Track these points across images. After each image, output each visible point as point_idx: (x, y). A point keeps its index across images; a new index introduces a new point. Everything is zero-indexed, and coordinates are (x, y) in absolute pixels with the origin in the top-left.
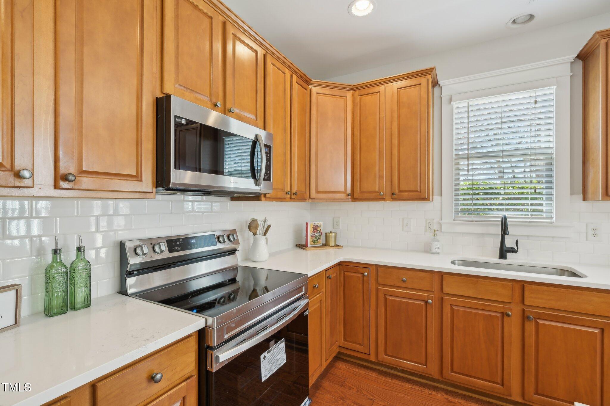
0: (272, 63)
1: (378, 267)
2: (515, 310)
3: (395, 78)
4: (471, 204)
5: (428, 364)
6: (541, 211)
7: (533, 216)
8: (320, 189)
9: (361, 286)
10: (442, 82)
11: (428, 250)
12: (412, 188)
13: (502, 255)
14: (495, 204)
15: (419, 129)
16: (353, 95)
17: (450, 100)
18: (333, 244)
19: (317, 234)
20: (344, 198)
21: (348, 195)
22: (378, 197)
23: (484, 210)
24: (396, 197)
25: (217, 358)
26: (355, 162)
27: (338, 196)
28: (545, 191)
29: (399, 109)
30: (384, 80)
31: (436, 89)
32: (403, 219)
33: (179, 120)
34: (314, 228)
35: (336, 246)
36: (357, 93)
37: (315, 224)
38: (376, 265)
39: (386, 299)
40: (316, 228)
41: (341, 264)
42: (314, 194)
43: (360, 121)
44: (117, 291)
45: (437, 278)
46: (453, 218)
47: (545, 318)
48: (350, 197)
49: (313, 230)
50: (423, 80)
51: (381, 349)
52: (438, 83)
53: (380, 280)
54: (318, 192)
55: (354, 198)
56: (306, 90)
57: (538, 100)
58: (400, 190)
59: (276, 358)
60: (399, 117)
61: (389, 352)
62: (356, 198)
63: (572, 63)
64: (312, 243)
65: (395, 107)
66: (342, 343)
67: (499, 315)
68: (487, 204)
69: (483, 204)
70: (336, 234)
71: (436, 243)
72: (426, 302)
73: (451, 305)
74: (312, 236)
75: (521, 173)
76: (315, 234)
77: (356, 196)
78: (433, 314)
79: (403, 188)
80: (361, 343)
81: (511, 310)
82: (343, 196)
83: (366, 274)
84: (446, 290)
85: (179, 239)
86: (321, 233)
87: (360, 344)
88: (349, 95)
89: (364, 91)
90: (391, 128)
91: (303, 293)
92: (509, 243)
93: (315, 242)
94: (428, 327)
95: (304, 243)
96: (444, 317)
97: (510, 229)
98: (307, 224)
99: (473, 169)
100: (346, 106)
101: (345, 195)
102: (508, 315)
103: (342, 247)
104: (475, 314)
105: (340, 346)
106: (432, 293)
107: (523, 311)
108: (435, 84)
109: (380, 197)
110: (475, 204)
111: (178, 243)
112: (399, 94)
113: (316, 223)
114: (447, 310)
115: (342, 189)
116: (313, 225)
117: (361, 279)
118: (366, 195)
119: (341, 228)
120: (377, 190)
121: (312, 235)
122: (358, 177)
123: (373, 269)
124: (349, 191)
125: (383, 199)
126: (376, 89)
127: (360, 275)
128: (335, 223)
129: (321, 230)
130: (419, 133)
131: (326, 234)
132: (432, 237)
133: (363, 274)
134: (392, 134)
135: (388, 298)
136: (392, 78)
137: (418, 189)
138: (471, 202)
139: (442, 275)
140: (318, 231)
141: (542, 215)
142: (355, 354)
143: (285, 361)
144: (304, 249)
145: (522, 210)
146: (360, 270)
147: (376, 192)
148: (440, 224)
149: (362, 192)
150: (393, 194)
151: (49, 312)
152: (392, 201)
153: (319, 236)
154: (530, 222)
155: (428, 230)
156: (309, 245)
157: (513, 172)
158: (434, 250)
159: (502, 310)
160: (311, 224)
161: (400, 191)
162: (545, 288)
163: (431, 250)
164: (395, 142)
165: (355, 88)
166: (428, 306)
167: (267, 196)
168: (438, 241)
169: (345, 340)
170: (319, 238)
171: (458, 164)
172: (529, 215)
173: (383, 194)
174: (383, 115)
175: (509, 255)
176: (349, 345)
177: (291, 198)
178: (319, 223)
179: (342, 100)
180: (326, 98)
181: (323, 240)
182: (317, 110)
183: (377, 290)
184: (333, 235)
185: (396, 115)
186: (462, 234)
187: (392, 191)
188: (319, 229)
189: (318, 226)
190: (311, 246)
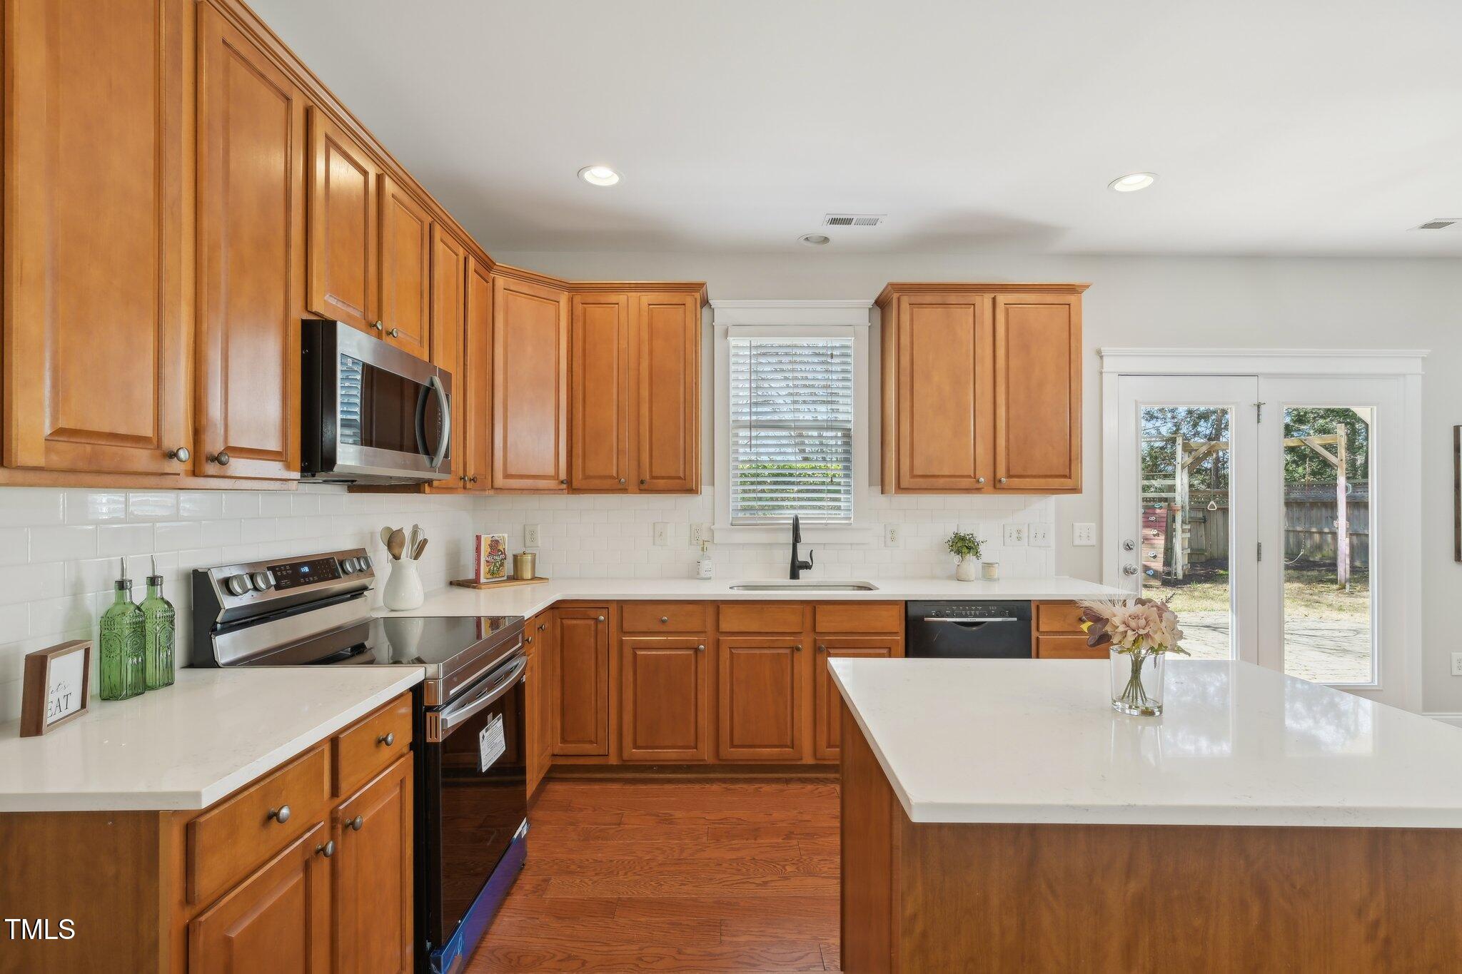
0: (442, 240)
1: (622, 604)
2: (806, 643)
3: (645, 286)
4: (754, 499)
5: (700, 745)
6: (839, 508)
7: (830, 516)
8: (512, 471)
9: (592, 640)
10: (714, 301)
11: (694, 573)
12: (673, 474)
13: (794, 575)
14: (788, 499)
15: (682, 376)
16: (571, 300)
17: (726, 334)
18: (528, 575)
19: (497, 558)
20: (554, 488)
21: (562, 482)
22: (619, 488)
23: (774, 508)
24: (644, 486)
25: (445, 721)
26: (574, 423)
27: (542, 484)
28: (842, 481)
29: (651, 340)
30: (627, 286)
31: (705, 311)
32: (654, 524)
34: (491, 546)
35: (534, 578)
36: (578, 299)
37: (494, 539)
38: (618, 601)
39: (635, 655)
40: (495, 545)
41: (556, 607)
42: (500, 481)
43: (584, 350)
44: (184, 665)
45: (711, 610)
46: (730, 522)
47: (837, 646)
48: (564, 486)
49: (489, 550)
50: (689, 300)
51: (628, 740)
52: (708, 302)
53: (626, 626)
54: (507, 476)
55: (574, 487)
56: (487, 282)
57: (834, 353)
58: (654, 474)
59: (495, 741)
60: (651, 352)
61: (639, 743)
62: (576, 487)
63: (870, 309)
64: (489, 576)
65: (645, 335)
66: (559, 748)
67: (788, 651)
68: (777, 499)
69: (772, 499)
70: (534, 556)
71: (707, 562)
72: (696, 650)
73: (730, 648)
74: (487, 562)
75: (832, 438)
76: (493, 558)
77: (575, 484)
78: (706, 665)
79: (656, 473)
80: (593, 738)
81: (801, 642)
82: (552, 484)
83: (602, 618)
84: (724, 626)
85: (285, 566)
86: (505, 554)
87: (591, 742)
88: (564, 298)
89: (591, 298)
90: (639, 370)
91: (520, 644)
92: (803, 556)
93: (493, 573)
94: (699, 688)
95: (471, 576)
96: (721, 667)
97: (802, 534)
98: (478, 538)
99: (757, 446)
100: (559, 320)
101: (557, 481)
102: (798, 649)
103: (548, 579)
104: (761, 655)
105: (554, 755)
106: (703, 635)
107: (815, 641)
108: (705, 302)
109: (620, 487)
110: (760, 499)
111: (284, 573)
112: (650, 312)
113: (497, 536)
114: (725, 655)
115: (551, 471)
116: (490, 539)
117: (593, 629)
118: (596, 483)
119: (540, 545)
120: (615, 475)
121: (487, 559)
122: (578, 450)
123: (613, 610)
124: (563, 475)
125: (623, 490)
126: (613, 298)
127: (592, 622)
128: (528, 537)
129: (504, 549)
130: (682, 381)
131: (515, 557)
132: (701, 553)
133: (596, 620)
134: (638, 379)
135: (639, 653)
136: (639, 286)
137: (681, 475)
138: (754, 495)
139: (717, 606)
140: (499, 550)
141: (839, 514)
142: (581, 761)
143: (504, 748)
144: (474, 587)
145: (820, 508)
146: (592, 613)
147: (611, 477)
148: (712, 531)
149: (586, 477)
150: (642, 482)
151: (110, 694)
152: (640, 493)
153: (501, 561)
154: (826, 524)
155: (695, 542)
156: (483, 580)
157: (820, 436)
158: (703, 574)
159: (792, 644)
160: (486, 539)
161: (653, 477)
162: (837, 607)
163: (698, 574)
164: (645, 393)
165: (574, 289)
166: (699, 654)
167: (435, 483)
168: (709, 558)
169: (564, 740)
170: (502, 565)
171: (737, 435)
172: (824, 514)
173: (626, 481)
174: (624, 344)
175: (802, 573)
176: (572, 748)
177: (465, 488)
178: (500, 535)
179: (550, 309)
180: (522, 300)
181: (508, 568)
182: (506, 322)
183: (621, 643)
184: (529, 557)
185: (645, 349)
186: (744, 545)
187: (639, 476)
188: (501, 548)
189: (500, 541)
190: (485, 581)
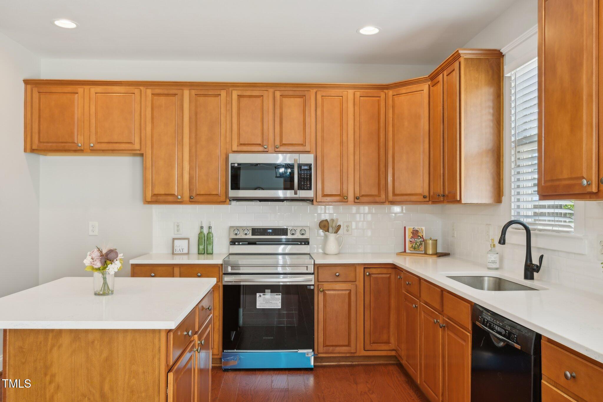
18: (431, 252)
19: (417, 240)
33: (234, 165)
34: (413, 233)
37: (414, 229)
40: (416, 233)
48: (429, 199)
49: (412, 235)
64: (412, 249)
74: (410, 241)
76: (414, 240)
86: (423, 239)
93: (415, 248)
98: (404, 228)
101: (422, 197)
112: (447, 81)
113: (416, 228)
115: (419, 191)
116: (412, 229)
121: (410, 240)
122: (432, 177)
129: (422, 236)
140: (419, 236)
153: (420, 242)
160: (409, 229)
164: (446, 136)
170: (421, 244)
178: (419, 227)
188: (420, 235)
189: (419, 231)
190: (409, 252)
